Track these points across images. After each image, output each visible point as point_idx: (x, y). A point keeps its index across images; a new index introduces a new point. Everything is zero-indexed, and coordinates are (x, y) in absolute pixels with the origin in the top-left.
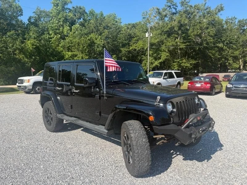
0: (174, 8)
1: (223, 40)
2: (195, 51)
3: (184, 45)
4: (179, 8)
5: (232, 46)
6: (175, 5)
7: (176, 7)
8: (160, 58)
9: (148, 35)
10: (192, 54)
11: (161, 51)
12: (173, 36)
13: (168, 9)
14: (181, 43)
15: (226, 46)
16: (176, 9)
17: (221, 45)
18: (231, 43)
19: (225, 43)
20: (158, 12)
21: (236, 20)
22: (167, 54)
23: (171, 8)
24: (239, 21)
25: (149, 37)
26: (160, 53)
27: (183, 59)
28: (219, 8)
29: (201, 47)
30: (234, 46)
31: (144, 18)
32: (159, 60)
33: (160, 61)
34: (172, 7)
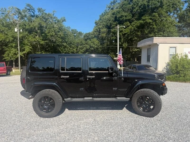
0: (32, 12)
1: (66, 41)
2: (49, 46)
3: (43, 41)
4: (37, 13)
5: (72, 45)
6: (33, 9)
7: (34, 12)
8: (24, 50)
9: (17, 30)
10: (48, 49)
11: (24, 44)
12: (33, 33)
13: (28, 11)
14: (41, 40)
15: (68, 45)
16: (34, 13)
17: (65, 44)
18: (71, 43)
19: (68, 43)
20: (18, 12)
21: (70, 29)
22: (31, 48)
23: (30, 12)
24: (72, 30)
25: (18, 32)
26: (24, 46)
27: (43, 52)
28: (63, 19)
29: (55, 44)
30: (73, 46)
31: (2, 13)
32: (22, 51)
33: (24, 52)
34: (31, 10)
